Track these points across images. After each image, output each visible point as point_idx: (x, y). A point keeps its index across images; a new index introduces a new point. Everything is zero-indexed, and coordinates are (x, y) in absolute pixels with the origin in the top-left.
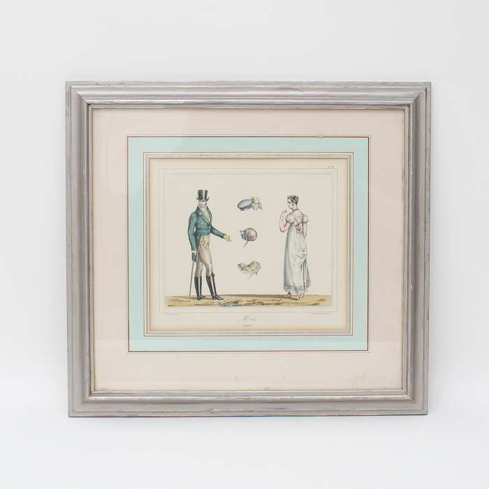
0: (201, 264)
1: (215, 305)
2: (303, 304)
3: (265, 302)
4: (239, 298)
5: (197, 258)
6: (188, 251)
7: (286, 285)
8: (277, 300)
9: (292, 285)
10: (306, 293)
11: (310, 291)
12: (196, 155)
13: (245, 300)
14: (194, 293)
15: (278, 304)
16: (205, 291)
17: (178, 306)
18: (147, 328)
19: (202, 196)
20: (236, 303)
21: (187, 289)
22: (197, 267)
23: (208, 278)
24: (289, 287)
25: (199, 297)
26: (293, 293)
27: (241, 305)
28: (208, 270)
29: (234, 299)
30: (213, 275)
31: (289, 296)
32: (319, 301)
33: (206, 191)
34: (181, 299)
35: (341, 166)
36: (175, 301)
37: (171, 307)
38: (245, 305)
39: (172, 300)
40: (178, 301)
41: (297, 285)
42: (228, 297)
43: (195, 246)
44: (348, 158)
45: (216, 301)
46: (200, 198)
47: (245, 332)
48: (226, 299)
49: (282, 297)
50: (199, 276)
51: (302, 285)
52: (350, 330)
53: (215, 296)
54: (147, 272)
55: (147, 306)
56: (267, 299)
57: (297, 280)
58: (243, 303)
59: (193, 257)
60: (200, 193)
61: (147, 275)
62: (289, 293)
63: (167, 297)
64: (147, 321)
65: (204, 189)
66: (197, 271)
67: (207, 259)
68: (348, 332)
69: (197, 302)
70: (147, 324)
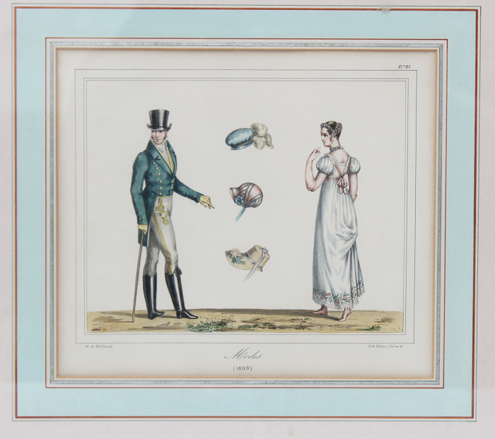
0: (155, 250)
1: (181, 328)
2: (349, 328)
3: (278, 324)
4: (227, 316)
5: (148, 239)
6: (130, 225)
7: (318, 292)
8: (300, 320)
9: (328, 291)
10: (356, 307)
11: (363, 303)
12: (148, 44)
13: (238, 319)
14: (142, 306)
15: (302, 327)
16: (164, 301)
17: (112, 330)
18: (52, 371)
19: (158, 121)
20: (222, 326)
21: (128, 297)
22: (149, 257)
23: (169, 278)
24: (324, 295)
25: (152, 313)
26: (331, 307)
27: (231, 329)
28: (168, 263)
29: (219, 317)
30: (178, 272)
31: (323, 313)
32: (380, 323)
33: (166, 113)
34: (116, 317)
35: (423, 64)
36: (106, 322)
37: (97, 333)
38: (240, 328)
39: (101, 319)
40: (110, 320)
41: (338, 292)
42: (207, 315)
43: (144, 217)
44: (437, 50)
45: (184, 321)
46: (154, 124)
47: (238, 379)
48: (204, 318)
49: (310, 313)
50: (151, 274)
51: (348, 292)
52: (438, 378)
53: (182, 313)
54: (52, 266)
55: (52, 330)
56: (281, 317)
57: (338, 282)
58: (236, 325)
59: (140, 236)
60: (154, 115)
61: (52, 270)
62: (323, 307)
63: (89, 314)
64: (52, 359)
65: (161, 108)
66: (147, 265)
67: (167, 241)
68: (435, 381)
69: (147, 322)
70: (52, 364)
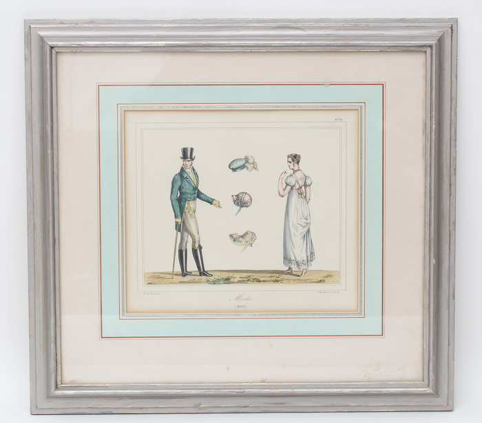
0: (186, 234)
1: (202, 282)
2: (306, 281)
3: (262, 279)
4: (231, 274)
5: (181, 228)
6: (170, 219)
7: (287, 259)
8: (275, 276)
9: (293, 258)
10: (310, 268)
11: (314, 266)
12: (180, 107)
13: (238, 276)
14: (178, 269)
15: (277, 281)
16: (191, 266)
17: (160, 283)
18: (123, 309)
19: (187, 154)
20: (227, 280)
21: (169, 263)
22: (182, 239)
23: (194, 251)
24: (290, 261)
25: (184, 273)
26: (294, 268)
27: (233, 283)
28: (194, 242)
29: (225, 275)
30: (200, 247)
31: (290, 272)
32: (325, 278)
33: (192, 149)
34: (162, 276)
35: (351, 118)
36: (156, 278)
37: (151, 285)
38: (239, 282)
39: (153, 277)
40: (159, 277)
41: (299, 259)
42: (218, 274)
43: (179, 214)
44: (359, 109)
45: (204, 278)
46: (185, 157)
47: (238, 313)
48: (216, 276)
49: (282, 272)
50: (183, 249)
51: (305, 259)
52: (361, 311)
53: (203, 273)
54: (123, 244)
55: (123, 284)
56: (264, 275)
57: (299, 253)
58: (236, 280)
59: (176, 226)
60: (185, 151)
61: (123, 247)
62: (290, 268)
63: (146, 274)
64: (123, 302)
65: (189, 147)
66: (181, 243)
67: (193, 229)
69: (182, 279)
70: (123, 305)
